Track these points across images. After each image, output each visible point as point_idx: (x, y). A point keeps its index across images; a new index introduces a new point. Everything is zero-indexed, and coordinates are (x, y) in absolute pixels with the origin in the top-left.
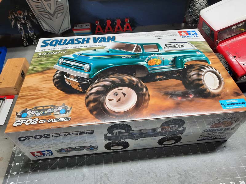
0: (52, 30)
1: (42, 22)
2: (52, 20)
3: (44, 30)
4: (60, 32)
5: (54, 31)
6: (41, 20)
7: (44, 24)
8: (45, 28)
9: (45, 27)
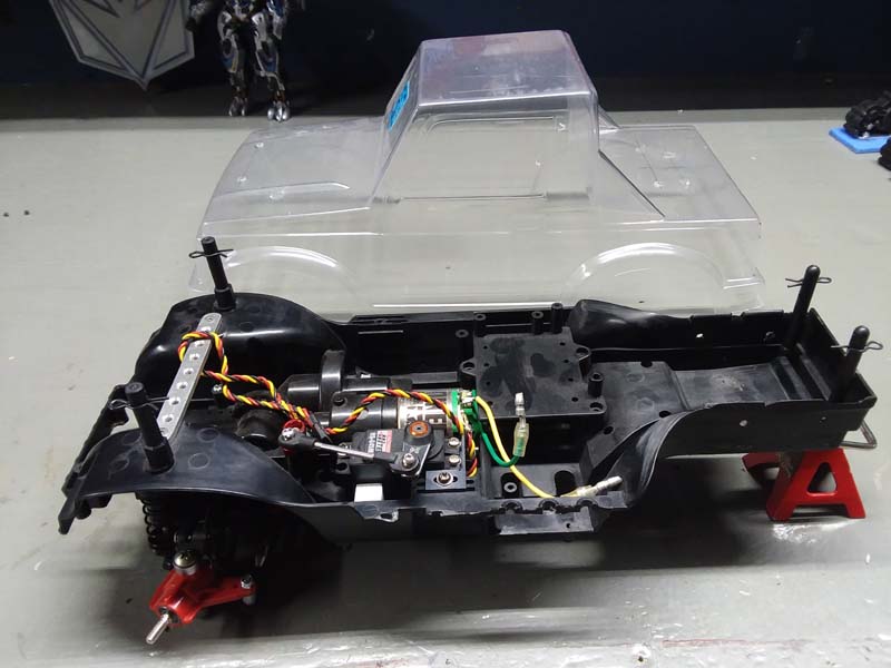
0: (115, 63)
1: (73, 22)
2: (115, 14)
3: (81, 61)
4: (151, 73)
5: (125, 69)
6: (68, 13)
7: (81, 33)
8: (86, 53)
9: (88, 48)
